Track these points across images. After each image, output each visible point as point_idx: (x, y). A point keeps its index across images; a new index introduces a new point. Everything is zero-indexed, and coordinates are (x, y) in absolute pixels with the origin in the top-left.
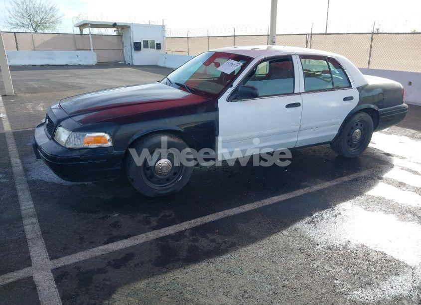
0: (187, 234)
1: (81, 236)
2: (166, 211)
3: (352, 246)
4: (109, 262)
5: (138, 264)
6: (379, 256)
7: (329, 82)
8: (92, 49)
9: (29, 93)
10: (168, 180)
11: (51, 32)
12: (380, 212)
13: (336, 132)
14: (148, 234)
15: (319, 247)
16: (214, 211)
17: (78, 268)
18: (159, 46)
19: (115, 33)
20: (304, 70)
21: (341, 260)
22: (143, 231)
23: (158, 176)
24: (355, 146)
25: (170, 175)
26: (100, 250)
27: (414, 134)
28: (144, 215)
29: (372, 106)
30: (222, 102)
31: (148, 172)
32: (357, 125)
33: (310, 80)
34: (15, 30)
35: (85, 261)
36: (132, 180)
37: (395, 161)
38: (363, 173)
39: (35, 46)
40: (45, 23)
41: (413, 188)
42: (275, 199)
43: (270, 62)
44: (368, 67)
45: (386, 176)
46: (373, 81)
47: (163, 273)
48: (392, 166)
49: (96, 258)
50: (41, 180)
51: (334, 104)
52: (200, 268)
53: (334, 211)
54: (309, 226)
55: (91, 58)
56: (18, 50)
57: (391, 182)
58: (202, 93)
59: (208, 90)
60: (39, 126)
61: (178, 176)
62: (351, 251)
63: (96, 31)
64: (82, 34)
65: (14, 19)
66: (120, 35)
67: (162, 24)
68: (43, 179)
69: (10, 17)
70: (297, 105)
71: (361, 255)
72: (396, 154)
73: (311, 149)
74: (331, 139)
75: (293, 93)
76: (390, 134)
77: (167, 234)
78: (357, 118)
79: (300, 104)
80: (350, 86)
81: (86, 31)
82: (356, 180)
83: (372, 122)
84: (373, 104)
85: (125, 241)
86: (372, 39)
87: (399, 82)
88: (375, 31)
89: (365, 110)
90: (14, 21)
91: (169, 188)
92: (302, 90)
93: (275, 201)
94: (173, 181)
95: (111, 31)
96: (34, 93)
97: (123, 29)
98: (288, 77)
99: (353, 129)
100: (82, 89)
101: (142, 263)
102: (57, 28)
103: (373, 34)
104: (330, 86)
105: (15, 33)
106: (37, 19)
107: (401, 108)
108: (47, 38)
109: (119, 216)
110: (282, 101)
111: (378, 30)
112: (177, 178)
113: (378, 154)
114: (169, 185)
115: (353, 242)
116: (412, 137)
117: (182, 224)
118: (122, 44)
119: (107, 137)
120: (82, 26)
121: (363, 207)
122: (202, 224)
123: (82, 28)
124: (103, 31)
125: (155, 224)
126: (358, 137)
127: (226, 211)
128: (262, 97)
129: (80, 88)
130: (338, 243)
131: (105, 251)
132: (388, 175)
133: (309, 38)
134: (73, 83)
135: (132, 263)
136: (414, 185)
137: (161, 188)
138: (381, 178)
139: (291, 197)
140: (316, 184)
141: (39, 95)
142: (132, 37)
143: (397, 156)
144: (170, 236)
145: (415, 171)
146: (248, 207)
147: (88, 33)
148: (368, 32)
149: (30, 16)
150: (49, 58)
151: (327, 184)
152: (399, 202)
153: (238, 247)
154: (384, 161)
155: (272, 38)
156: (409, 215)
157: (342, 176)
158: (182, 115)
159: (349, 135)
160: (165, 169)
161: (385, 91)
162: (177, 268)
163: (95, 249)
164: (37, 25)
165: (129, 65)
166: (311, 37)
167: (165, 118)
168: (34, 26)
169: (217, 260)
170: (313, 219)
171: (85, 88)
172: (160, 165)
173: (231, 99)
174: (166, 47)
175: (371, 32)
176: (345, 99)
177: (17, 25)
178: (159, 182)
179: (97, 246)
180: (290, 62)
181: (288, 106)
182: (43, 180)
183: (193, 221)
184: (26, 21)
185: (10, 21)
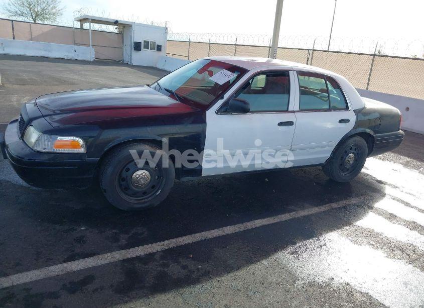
0: (157, 257)
1: (39, 251)
2: (139, 228)
3: (335, 284)
4: (64, 285)
5: (96, 290)
6: (364, 299)
7: (326, 101)
8: (91, 44)
9: (17, 84)
10: (144, 193)
11: (50, 23)
12: (368, 247)
13: (329, 155)
14: (114, 253)
15: (300, 283)
16: (191, 232)
17: (28, 290)
18: (159, 48)
19: (116, 31)
20: (300, 87)
21: (322, 300)
22: (110, 250)
23: (134, 188)
24: (348, 170)
25: (147, 188)
26: (56, 270)
27: (408, 162)
28: (114, 231)
29: (368, 131)
30: (211, 114)
31: (123, 183)
32: (351, 149)
33: (306, 98)
34: (14, 18)
35: (37, 281)
36: (105, 191)
37: (388, 190)
38: (354, 201)
39: (33, 36)
40: (46, 14)
41: (405, 221)
42: (259, 223)
43: (267, 76)
44: (367, 89)
45: (377, 205)
46: (371, 104)
47: (124, 302)
48: (384, 195)
49: (50, 278)
50: (8, 182)
51: (329, 125)
52: (166, 299)
53: (319, 242)
54: (291, 257)
55: (89, 54)
56: (14, 39)
57: (382, 213)
58: (191, 102)
59: (198, 100)
60: (12, 122)
61: (156, 190)
62: (334, 290)
63: (97, 27)
64: (82, 28)
65: (13, 7)
66: (121, 34)
67: (164, 26)
68: (11, 180)
69: (9, 5)
70: (290, 123)
71: (344, 295)
72: (389, 182)
73: (301, 170)
74: (323, 161)
75: (287, 111)
76: (384, 160)
77: (136, 255)
78: (351, 142)
79: (293, 122)
80: (347, 108)
81: (86, 26)
82: (345, 207)
83: (367, 146)
84: (369, 128)
85: (87, 260)
86: (373, 60)
87: (397, 108)
88: (377, 53)
89: (360, 134)
90: (13, 9)
91: (145, 202)
92: (297, 108)
93: (258, 225)
94: (150, 195)
95: (112, 29)
96: (24, 85)
97: (124, 27)
98: (284, 93)
99: (347, 153)
100: (74, 86)
101: (102, 288)
102: (57, 20)
103: (374, 55)
104: (327, 107)
105: (12, 21)
106: (38, 9)
107: (397, 134)
108: (46, 29)
109: (86, 230)
110: (274, 118)
111: (379, 52)
112: (155, 191)
113: (370, 181)
114: (146, 198)
115: (336, 279)
116: (406, 165)
117: (154, 245)
118: (123, 43)
119: (81, 142)
120: (83, 20)
121: (350, 238)
122: (176, 246)
123: (82, 22)
124: (104, 27)
125: (123, 242)
126: (351, 162)
127: (204, 233)
128: (253, 112)
129: (73, 84)
130: (320, 280)
131: (62, 270)
132: (379, 205)
133: (310, 54)
134: (66, 78)
135: (91, 287)
136: (405, 219)
137: (136, 202)
138: (371, 208)
139: (276, 221)
140: (303, 208)
141: (27, 87)
142: (133, 36)
143: (390, 185)
144: (138, 258)
145: (407, 203)
146: (229, 230)
147: (89, 28)
148: (369, 53)
149: (30, 5)
150: (46, 50)
151: (315, 210)
152: (389, 236)
153: (212, 277)
154: (376, 189)
155: (273, 50)
156: (399, 252)
157: (331, 202)
158: (165, 124)
159: (342, 158)
160: (142, 181)
161: (383, 116)
162: (140, 298)
163: (52, 268)
164: (37, 16)
165: (127, 65)
166: (313, 53)
167: (146, 126)
168: (34, 16)
169: (187, 291)
170: (296, 249)
171: (77, 84)
172: (138, 176)
173: (220, 111)
174: (167, 49)
175: (373, 53)
176: (341, 121)
177: (16, 14)
178: (135, 194)
179: (55, 264)
180: (287, 78)
181: (281, 124)
182: (10, 182)
183: (166, 242)
184: (26, 10)
185: (9, 8)
